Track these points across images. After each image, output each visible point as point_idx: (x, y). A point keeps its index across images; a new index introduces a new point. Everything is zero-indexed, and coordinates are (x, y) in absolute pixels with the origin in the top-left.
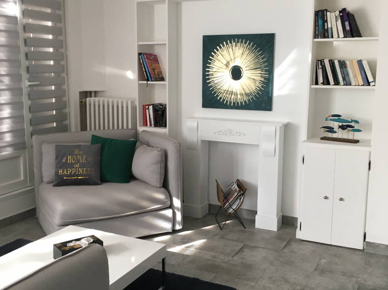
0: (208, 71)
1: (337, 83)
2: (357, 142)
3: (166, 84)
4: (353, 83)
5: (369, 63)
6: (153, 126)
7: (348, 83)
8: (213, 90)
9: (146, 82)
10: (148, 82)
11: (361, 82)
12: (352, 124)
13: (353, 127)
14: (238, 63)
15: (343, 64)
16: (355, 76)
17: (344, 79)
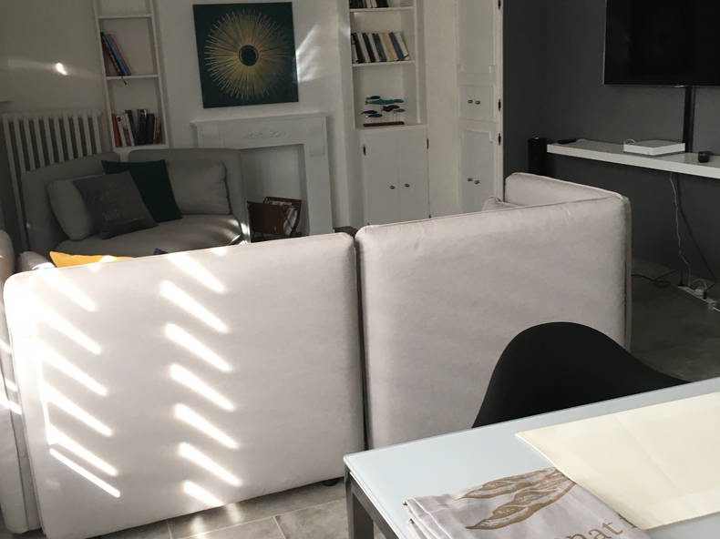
0: (208, 56)
1: (373, 60)
2: (402, 123)
3: (157, 78)
4: (388, 59)
5: (402, 36)
6: (133, 144)
7: (384, 59)
8: (218, 81)
9: (120, 77)
10: (125, 77)
11: (396, 57)
12: (395, 104)
13: (398, 107)
14: (248, 42)
15: (376, 37)
16: (389, 51)
17: (380, 54)
